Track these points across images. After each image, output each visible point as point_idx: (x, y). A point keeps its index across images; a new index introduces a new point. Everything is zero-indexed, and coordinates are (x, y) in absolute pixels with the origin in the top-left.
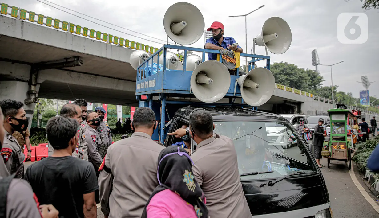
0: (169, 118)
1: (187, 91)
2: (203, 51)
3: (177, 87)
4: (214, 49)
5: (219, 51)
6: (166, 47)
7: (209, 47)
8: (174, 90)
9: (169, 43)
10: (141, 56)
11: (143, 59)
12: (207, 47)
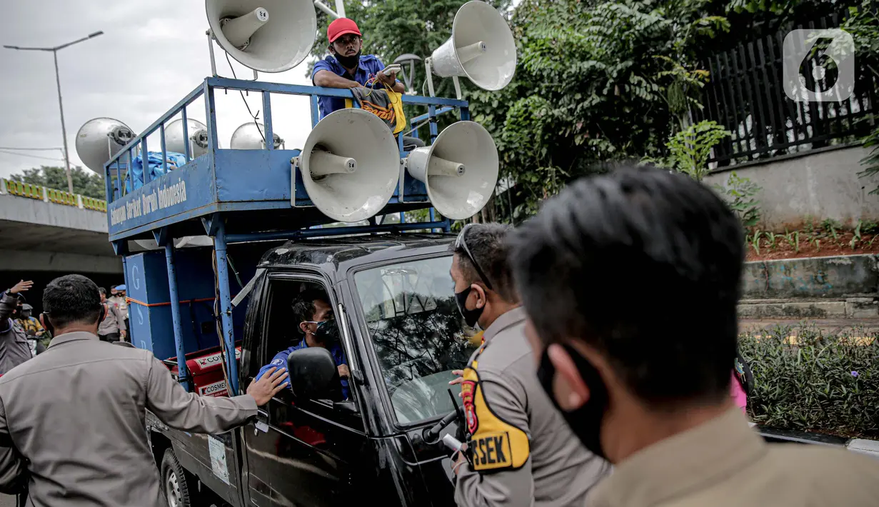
0: (239, 282)
1: (284, 200)
2: (310, 93)
3: (256, 192)
4: (337, 87)
5: (352, 91)
6: (211, 84)
7: (325, 82)
8: (250, 201)
9: (219, 74)
10: (113, 134)
11: (118, 141)
12: (320, 81)
